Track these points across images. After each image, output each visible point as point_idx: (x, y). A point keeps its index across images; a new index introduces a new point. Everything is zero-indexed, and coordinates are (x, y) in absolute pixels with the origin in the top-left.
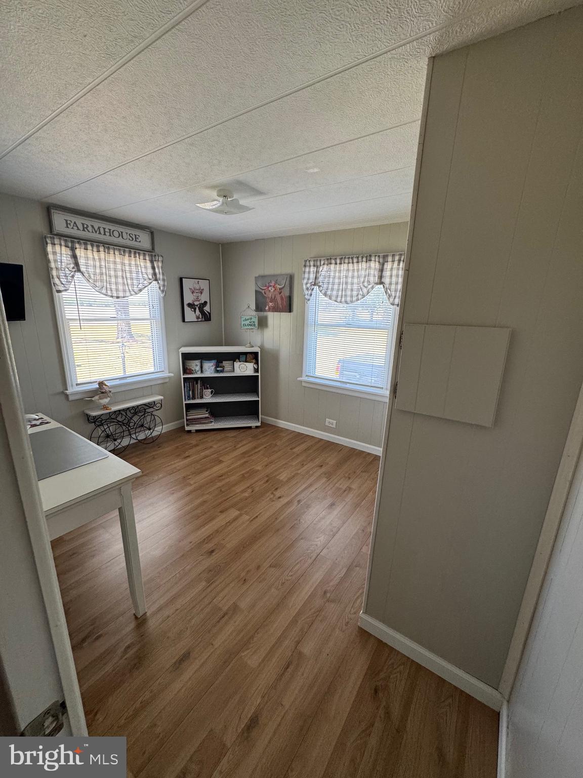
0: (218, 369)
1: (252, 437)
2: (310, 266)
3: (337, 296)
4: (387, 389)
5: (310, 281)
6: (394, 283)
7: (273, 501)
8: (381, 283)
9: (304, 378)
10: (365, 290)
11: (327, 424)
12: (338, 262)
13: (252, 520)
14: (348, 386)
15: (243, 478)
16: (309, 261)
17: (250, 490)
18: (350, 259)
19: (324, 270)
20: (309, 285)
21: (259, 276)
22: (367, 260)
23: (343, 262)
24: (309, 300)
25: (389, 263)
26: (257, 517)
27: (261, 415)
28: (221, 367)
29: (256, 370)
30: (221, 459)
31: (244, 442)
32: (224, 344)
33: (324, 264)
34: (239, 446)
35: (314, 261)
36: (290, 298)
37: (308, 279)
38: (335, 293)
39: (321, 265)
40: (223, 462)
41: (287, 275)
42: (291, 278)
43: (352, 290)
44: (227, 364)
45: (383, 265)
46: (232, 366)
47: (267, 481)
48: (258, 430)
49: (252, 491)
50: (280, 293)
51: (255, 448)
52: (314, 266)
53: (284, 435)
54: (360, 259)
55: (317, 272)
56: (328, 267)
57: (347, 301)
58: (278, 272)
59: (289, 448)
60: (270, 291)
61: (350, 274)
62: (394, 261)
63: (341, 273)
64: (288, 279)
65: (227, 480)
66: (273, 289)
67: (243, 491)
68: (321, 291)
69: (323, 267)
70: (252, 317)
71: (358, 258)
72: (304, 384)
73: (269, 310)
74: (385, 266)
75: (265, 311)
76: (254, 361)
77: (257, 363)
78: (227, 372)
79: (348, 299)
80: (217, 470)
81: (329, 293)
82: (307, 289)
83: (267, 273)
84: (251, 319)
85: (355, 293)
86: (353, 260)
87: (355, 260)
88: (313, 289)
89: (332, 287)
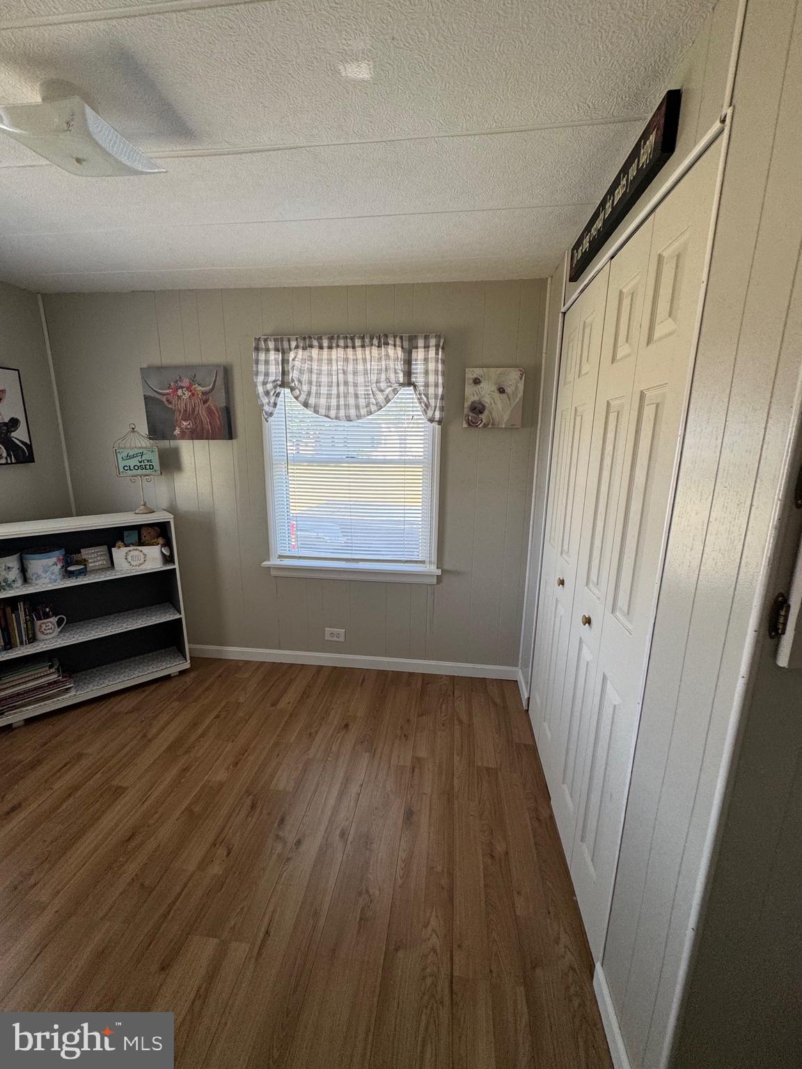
0: (71, 568)
1: (178, 699)
2: (267, 350)
3: (329, 408)
4: (430, 562)
5: (271, 378)
6: (433, 384)
7: (288, 859)
8: (409, 383)
9: (274, 561)
10: (381, 397)
11: (327, 637)
12: (325, 343)
13: (259, 954)
14: (361, 566)
15: (193, 818)
16: (266, 340)
17: (221, 851)
18: (349, 341)
19: (297, 357)
20: (269, 386)
21: (149, 368)
22: (379, 342)
23: (334, 345)
24: (271, 414)
25: (419, 349)
26: (267, 933)
27: (189, 643)
28: (78, 563)
29: (168, 559)
30: (115, 783)
31: (164, 718)
32: (74, 512)
33: (297, 347)
34: (154, 730)
35: (276, 340)
36: (228, 412)
37: (267, 374)
38: (323, 401)
39: (290, 350)
40: (127, 788)
41: (218, 366)
42: (227, 372)
43: (356, 396)
44: (94, 556)
45: (410, 353)
46: (107, 557)
47: (253, 807)
48: (188, 679)
49: (229, 854)
50: (205, 402)
51: (194, 725)
52: (277, 350)
53: (246, 675)
54: (367, 340)
55: (285, 361)
56: (307, 353)
57: (349, 416)
58: (194, 359)
59: (269, 705)
60: (179, 397)
61: (350, 368)
62: (428, 347)
63: (331, 364)
64: (221, 375)
65: (151, 845)
66: (188, 394)
67: (203, 865)
68: (296, 398)
69: (297, 353)
70: (145, 451)
71: (363, 338)
72: (273, 573)
73: (183, 436)
74: (414, 355)
75: (174, 438)
76: (161, 541)
77: (168, 543)
78: (95, 571)
79: (353, 412)
80: (117, 818)
81: (312, 401)
82: (267, 393)
83: (166, 361)
84: (142, 454)
85: (362, 402)
86: (354, 343)
87: (358, 342)
88: (279, 394)
89: (317, 390)
